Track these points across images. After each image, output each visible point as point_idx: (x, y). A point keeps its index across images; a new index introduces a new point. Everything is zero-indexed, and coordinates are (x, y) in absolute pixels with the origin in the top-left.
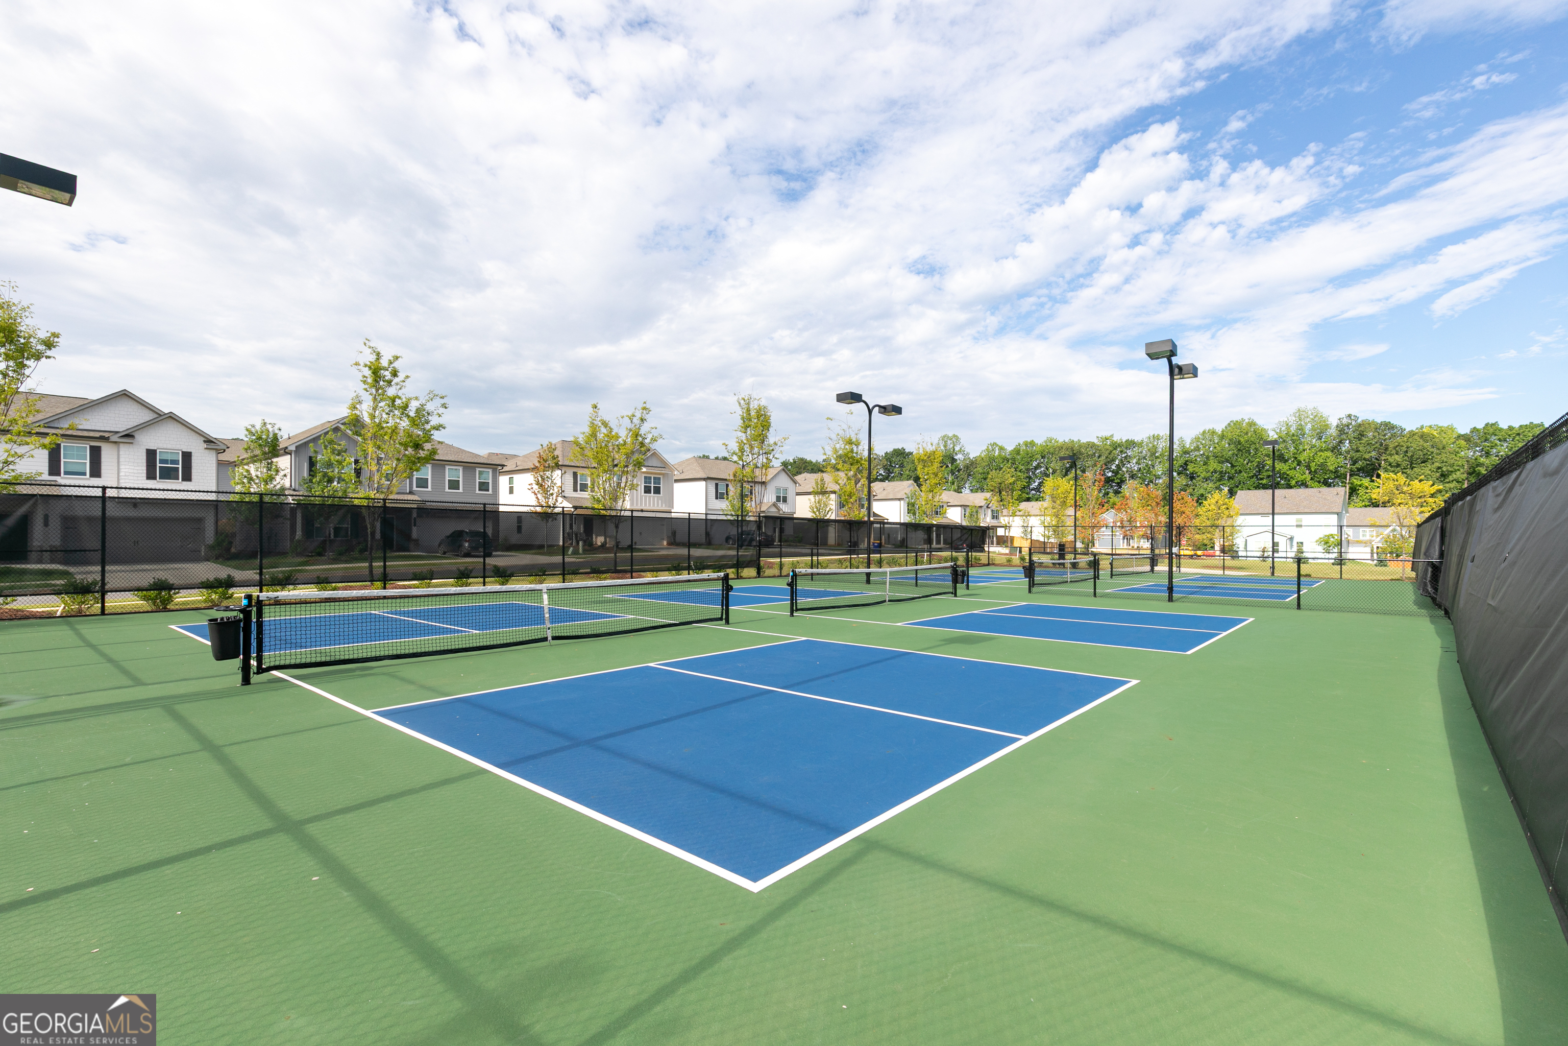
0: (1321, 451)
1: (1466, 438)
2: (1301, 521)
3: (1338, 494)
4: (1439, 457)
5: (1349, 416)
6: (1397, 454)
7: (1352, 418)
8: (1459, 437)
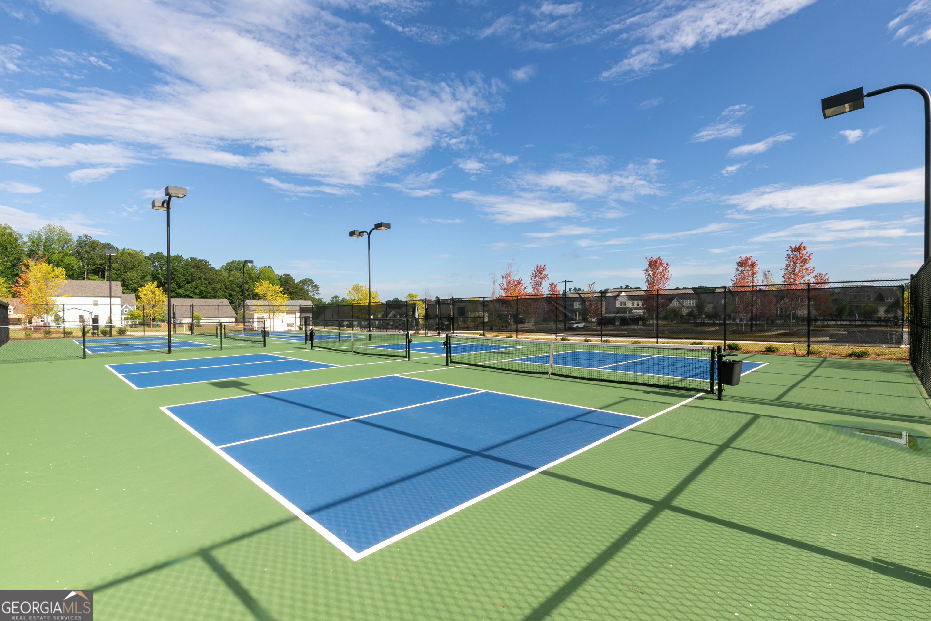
0: (67, 255)
1: (148, 258)
2: (97, 301)
3: (117, 285)
4: (139, 267)
5: (86, 236)
6: (117, 263)
7: (88, 237)
8: (146, 257)
